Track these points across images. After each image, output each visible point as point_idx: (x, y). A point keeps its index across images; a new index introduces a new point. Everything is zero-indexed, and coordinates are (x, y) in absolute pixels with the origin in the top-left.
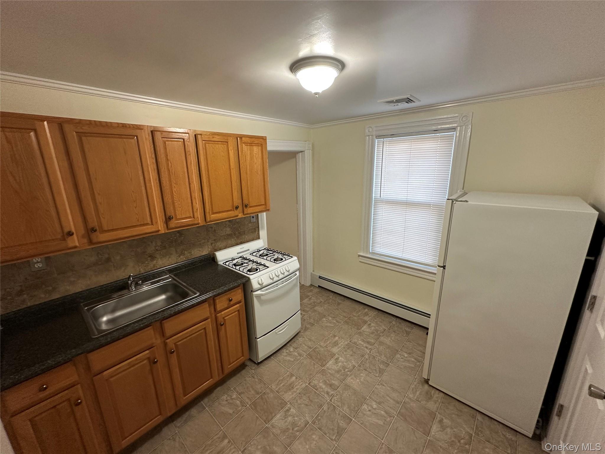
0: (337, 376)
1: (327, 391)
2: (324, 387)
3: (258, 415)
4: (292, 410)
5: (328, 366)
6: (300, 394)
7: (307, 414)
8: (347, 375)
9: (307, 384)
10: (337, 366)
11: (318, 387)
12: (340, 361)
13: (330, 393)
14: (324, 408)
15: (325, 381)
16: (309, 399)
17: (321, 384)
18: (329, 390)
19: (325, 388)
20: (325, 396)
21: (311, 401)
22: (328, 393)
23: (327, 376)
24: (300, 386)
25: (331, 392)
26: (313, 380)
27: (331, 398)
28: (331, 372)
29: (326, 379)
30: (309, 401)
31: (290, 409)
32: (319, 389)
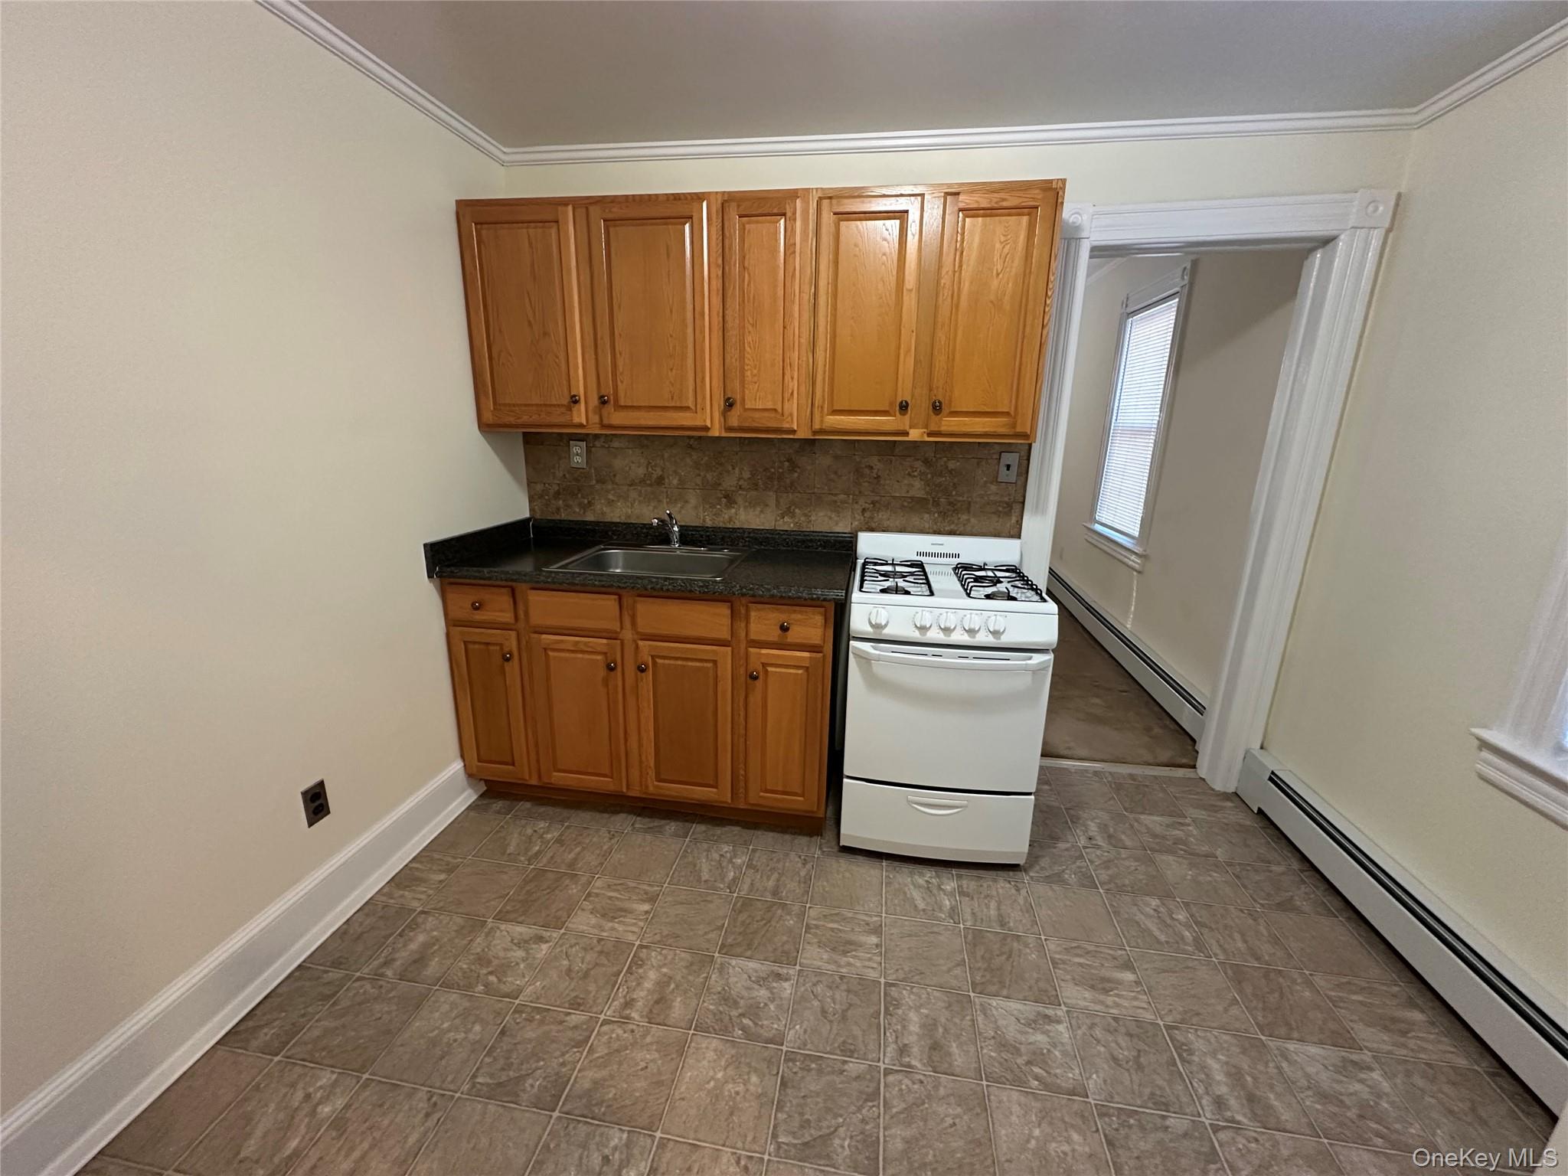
0: (985, 1051)
1: (905, 1045)
2: (914, 1028)
3: (728, 925)
4: (786, 985)
6: (842, 977)
7: (801, 1027)
9: (882, 980)
11: (900, 1012)
12: (1050, 1031)
13: (909, 1056)
14: (851, 1065)
15: (935, 1025)
16: (844, 1011)
17: (913, 1016)
18: (915, 1050)
19: (910, 1034)
20: (889, 1049)
21: (844, 1018)
22: (903, 1050)
23: (957, 1020)
24: (865, 965)
25: (915, 1058)
26: (908, 988)
27: (894, 1068)
29: (943, 1020)
30: (840, 1011)
31: (787, 980)
32: (894, 1020)
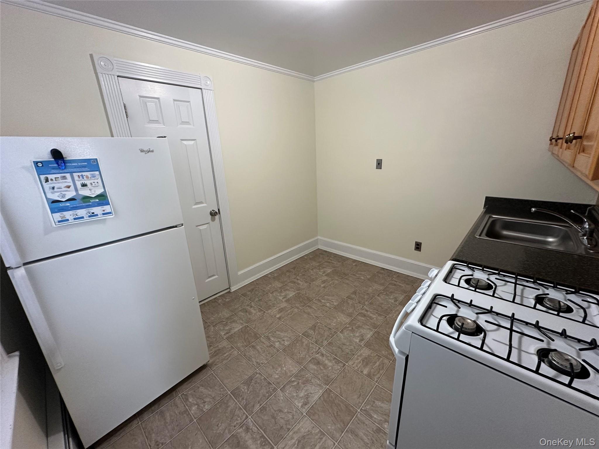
0: (309, 374)
1: (323, 356)
2: (327, 362)
5: (321, 391)
6: (354, 354)
8: (296, 376)
9: (347, 364)
10: (307, 390)
11: (333, 362)
13: (320, 355)
16: (342, 349)
17: (330, 364)
18: (321, 358)
19: (325, 360)
20: (325, 352)
21: (339, 348)
22: (323, 355)
23: (322, 375)
24: (354, 363)
25: (318, 356)
26: (340, 369)
27: (319, 350)
28: (316, 380)
29: (324, 371)
30: (342, 348)
32: (332, 358)
